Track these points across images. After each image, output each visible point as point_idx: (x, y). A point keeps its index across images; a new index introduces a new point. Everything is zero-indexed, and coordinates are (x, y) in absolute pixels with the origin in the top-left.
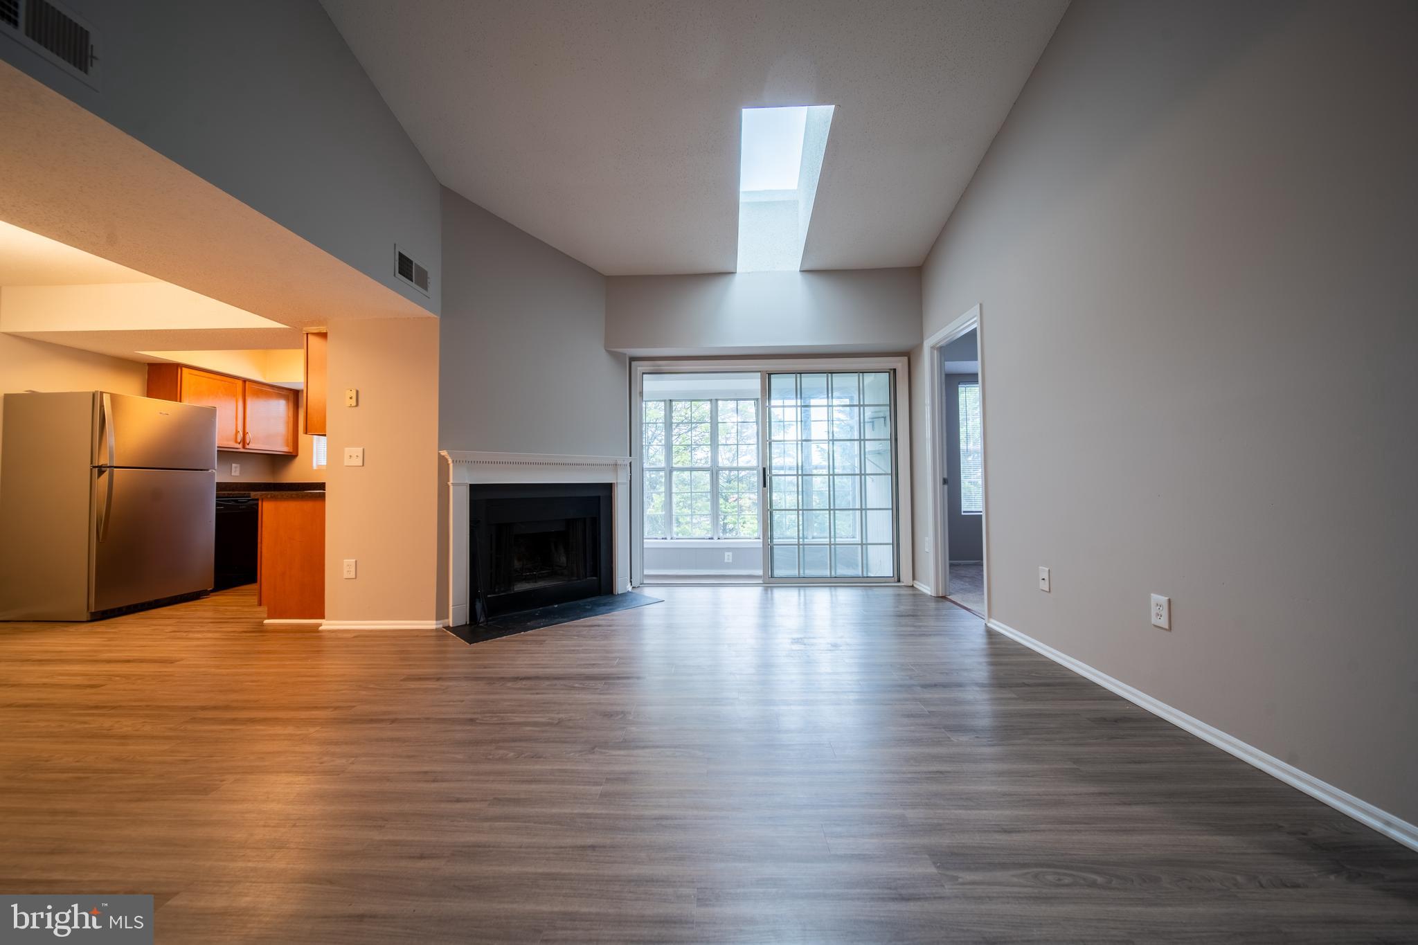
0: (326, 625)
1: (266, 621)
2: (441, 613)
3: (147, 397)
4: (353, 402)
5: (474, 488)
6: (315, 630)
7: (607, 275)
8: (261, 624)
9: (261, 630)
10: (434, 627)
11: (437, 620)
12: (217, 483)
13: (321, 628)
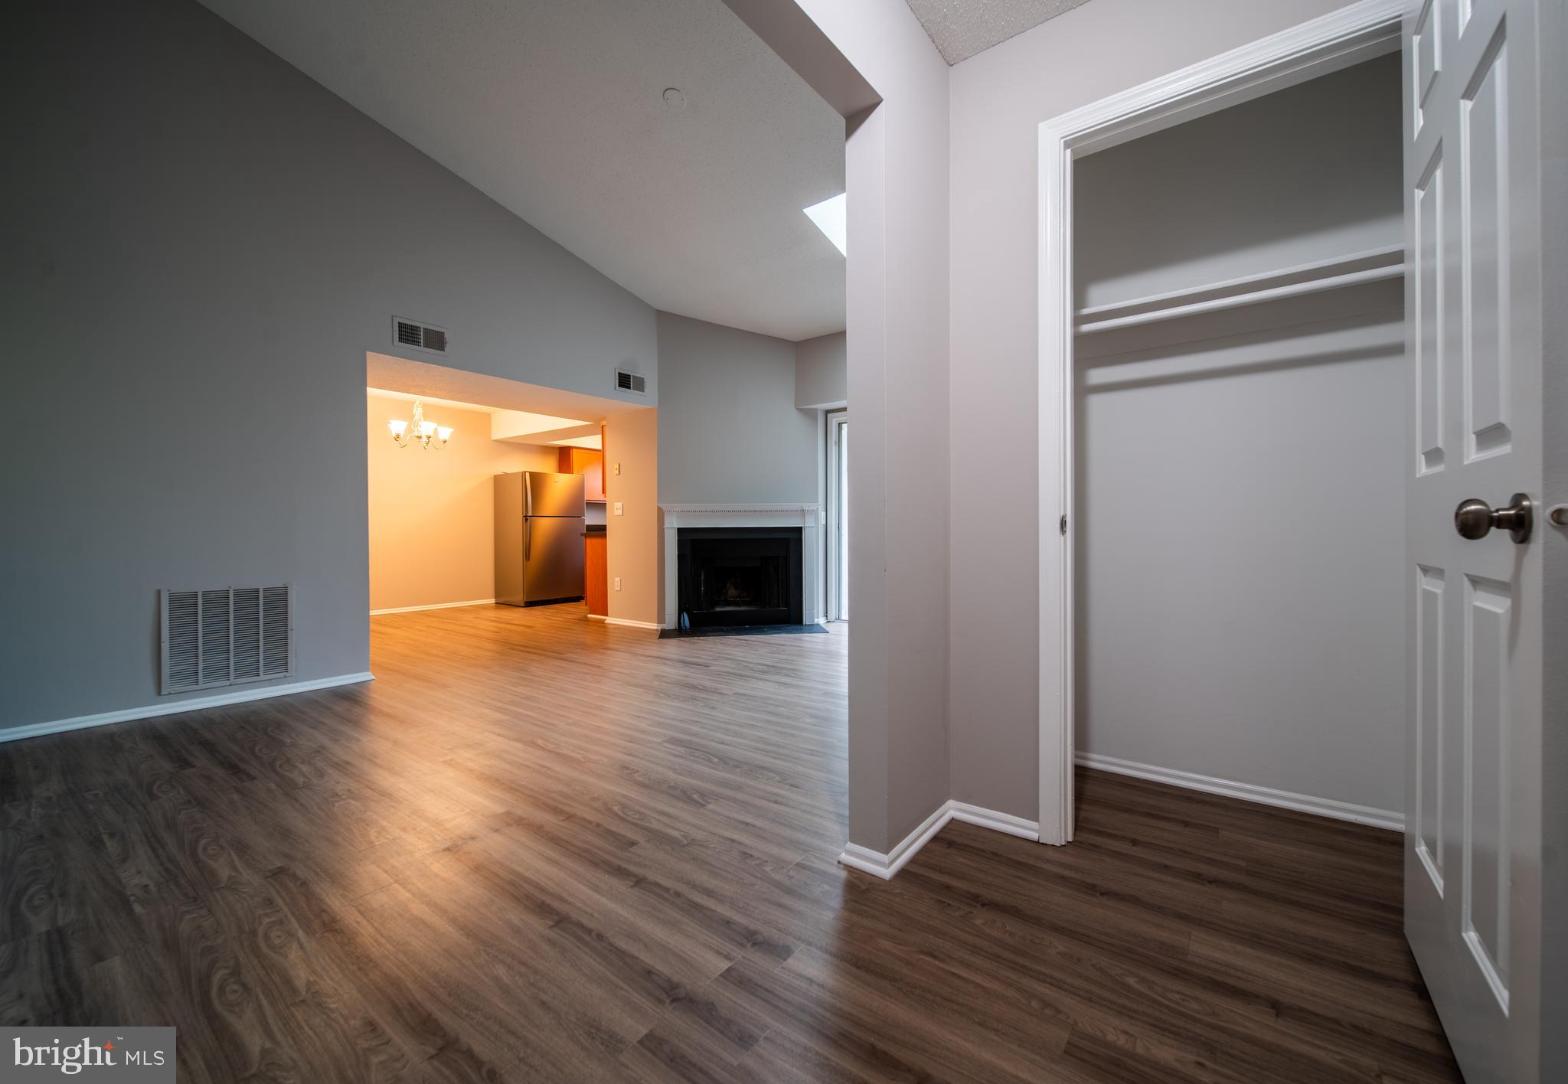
0: (609, 620)
1: (589, 616)
2: (661, 619)
3: (560, 472)
4: (617, 472)
5: (680, 531)
6: (602, 622)
7: (796, 341)
8: (586, 617)
9: (587, 620)
10: (656, 628)
11: (658, 623)
12: (587, 526)
13: (606, 622)
